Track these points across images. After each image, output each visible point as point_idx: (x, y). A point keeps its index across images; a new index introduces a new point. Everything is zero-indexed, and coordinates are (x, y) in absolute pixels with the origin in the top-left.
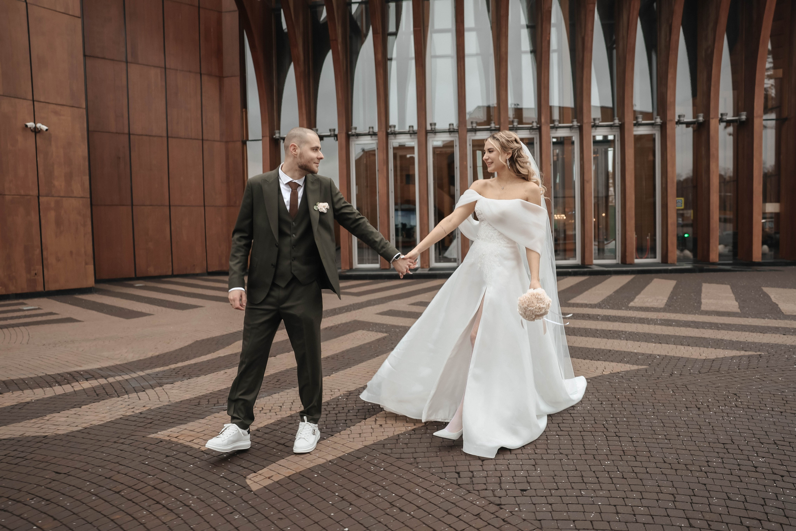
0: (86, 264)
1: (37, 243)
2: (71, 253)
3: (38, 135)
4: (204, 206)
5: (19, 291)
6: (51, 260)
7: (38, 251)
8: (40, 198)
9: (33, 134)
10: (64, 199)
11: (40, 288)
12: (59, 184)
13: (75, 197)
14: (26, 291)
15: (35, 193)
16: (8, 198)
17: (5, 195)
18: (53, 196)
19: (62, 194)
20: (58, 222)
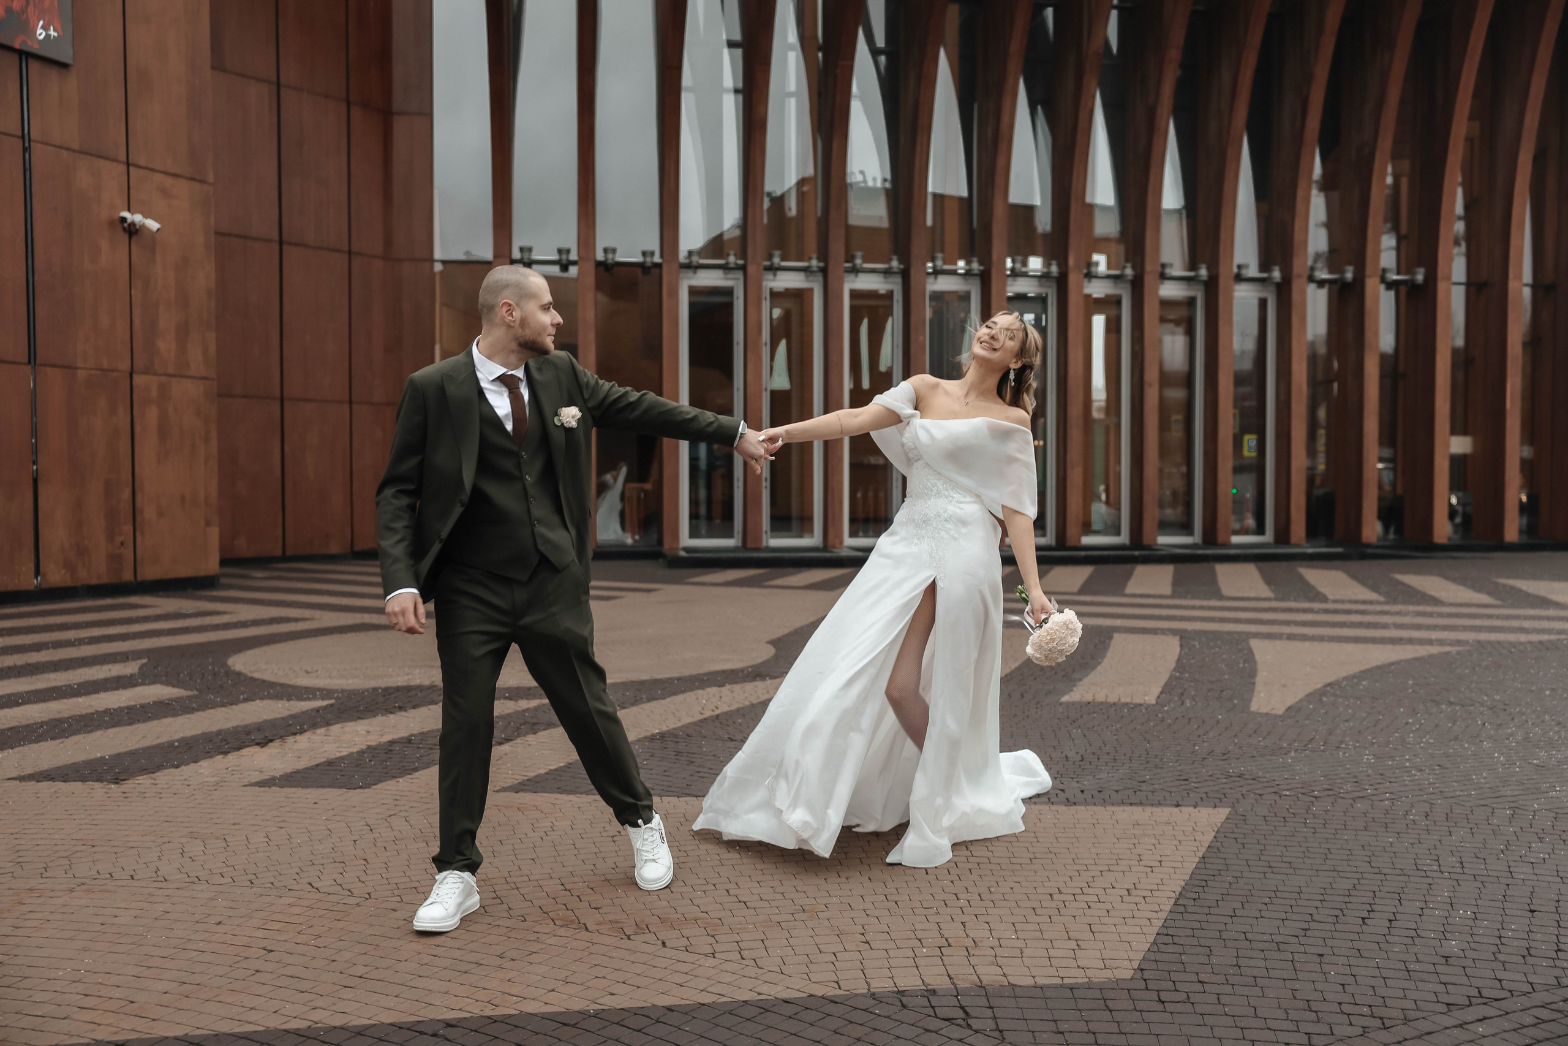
0: (208, 524)
1: (126, 475)
2: (183, 498)
3: (134, 239)
4: (351, 403)
5: (94, 581)
6: (149, 513)
7: (127, 493)
8: (135, 376)
9: (126, 237)
10: (174, 380)
11: (128, 576)
12: (166, 346)
13: (193, 377)
14: (105, 580)
15: (125, 365)
16: (81, 374)
17: (77, 368)
18: (155, 374)
19: (171, 370)
20: (163, 432)
